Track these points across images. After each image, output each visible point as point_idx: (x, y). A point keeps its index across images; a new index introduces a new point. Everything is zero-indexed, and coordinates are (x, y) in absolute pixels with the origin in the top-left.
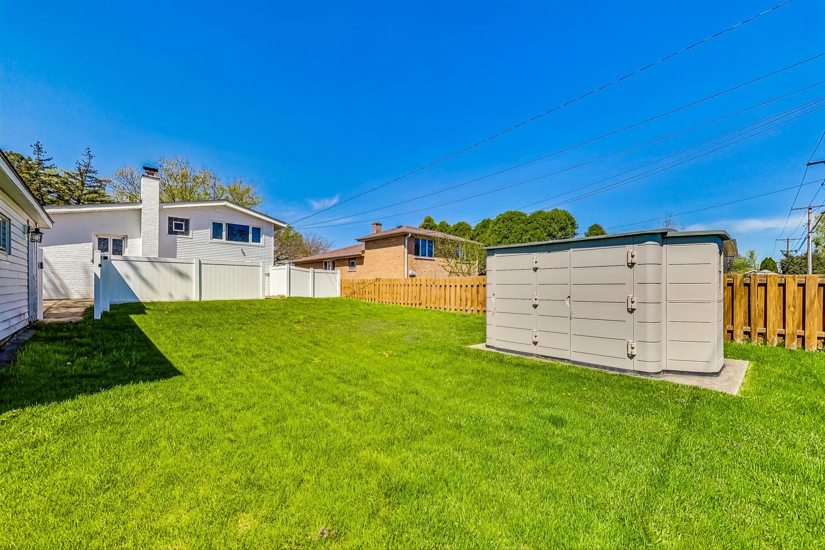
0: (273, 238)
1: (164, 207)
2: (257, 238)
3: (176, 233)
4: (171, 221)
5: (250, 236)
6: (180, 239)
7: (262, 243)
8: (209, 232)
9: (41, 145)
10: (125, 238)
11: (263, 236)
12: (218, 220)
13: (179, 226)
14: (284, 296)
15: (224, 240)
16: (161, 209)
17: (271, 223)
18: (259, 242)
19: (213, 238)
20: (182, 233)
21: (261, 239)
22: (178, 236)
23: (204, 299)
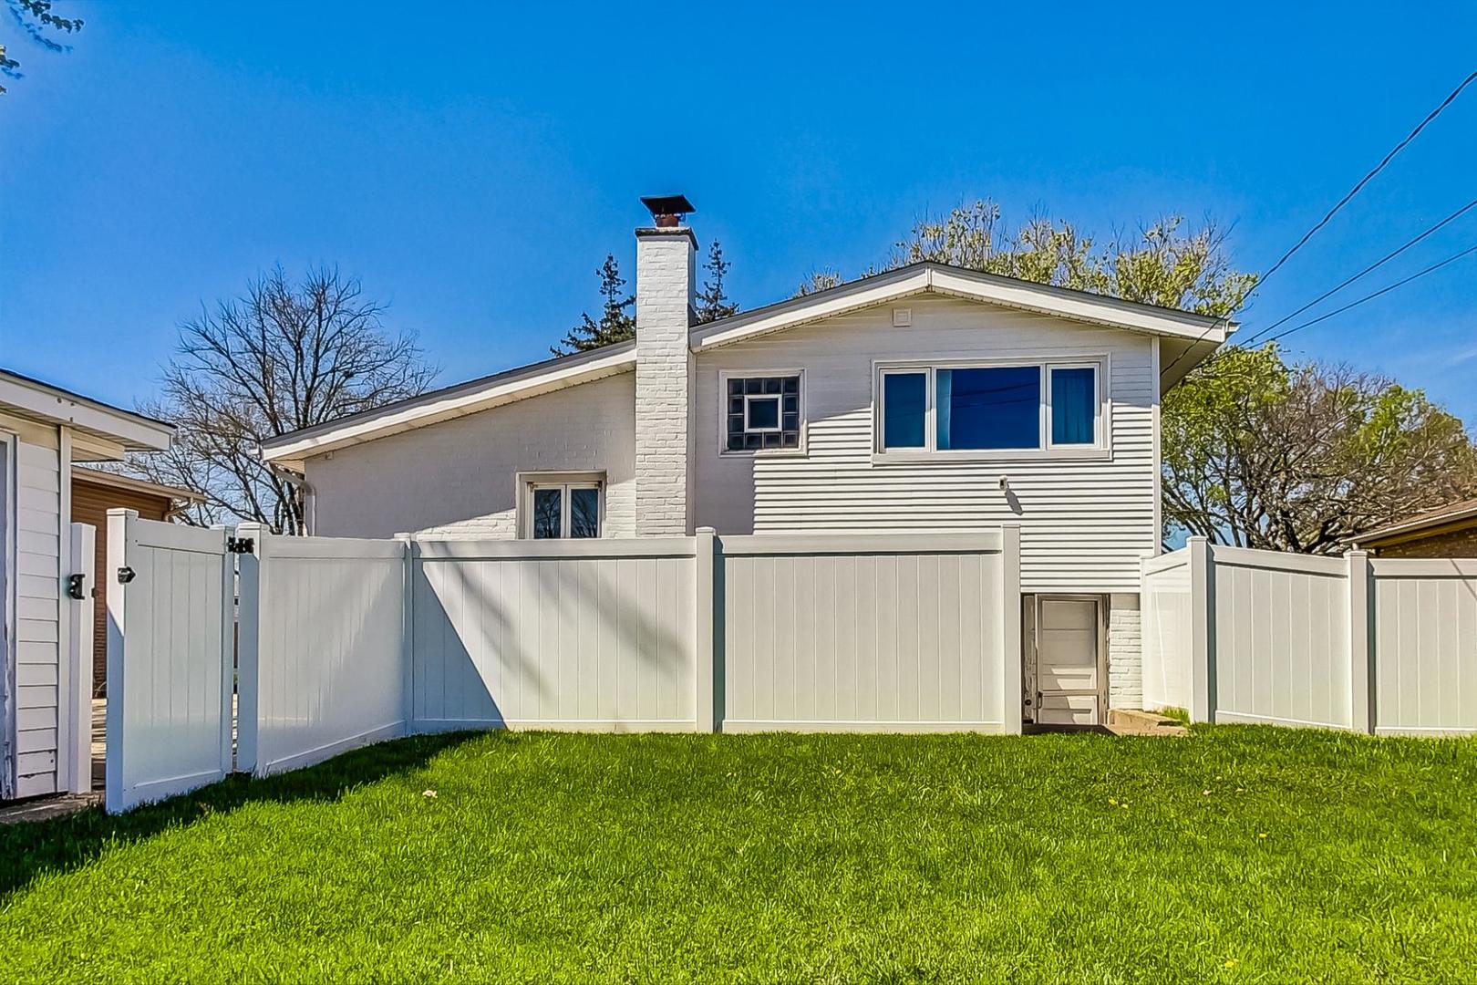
0: (1156, 408)
1: (705, 342)
2: (1075, 426)
3: (754, 442)
4: (737, 397)
5: (1046, 413)
6: (767, 465)
7: (1099, 446)
8: (868, 420)
9: (616, 265)
10: (602, 480)
11: (1107, 407)
12: (905, 365)
13: (763, 414)
14: (1182, 717)
15: (930, 449)
16: (698, 356)
17: (1145, 335)
18: (1091, 440)
19: (887, 445)
20: (773, 440)
21: (1100, 423)
22: (758, 453)
23: (731, 726)
